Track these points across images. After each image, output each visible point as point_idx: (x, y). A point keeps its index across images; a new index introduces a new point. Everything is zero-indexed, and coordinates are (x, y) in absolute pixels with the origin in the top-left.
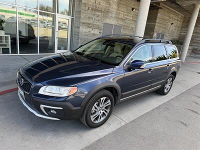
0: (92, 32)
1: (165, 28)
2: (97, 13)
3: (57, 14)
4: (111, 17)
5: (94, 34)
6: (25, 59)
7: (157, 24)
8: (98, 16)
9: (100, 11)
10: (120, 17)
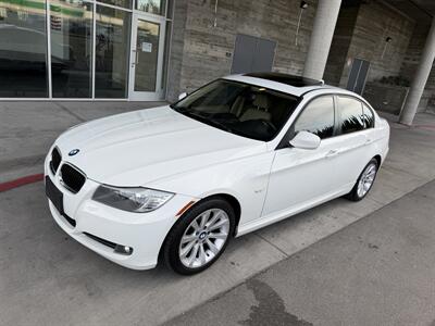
0: (212, 53)
1: (372, 48)
2: (224, 11)
3: (134, 11)
4: (254, 19)
5: (215, 58)
6: (65, 109)
7: (354, 39)
8: (225, 18)
9: (231, 7)
10: (273, 21)
